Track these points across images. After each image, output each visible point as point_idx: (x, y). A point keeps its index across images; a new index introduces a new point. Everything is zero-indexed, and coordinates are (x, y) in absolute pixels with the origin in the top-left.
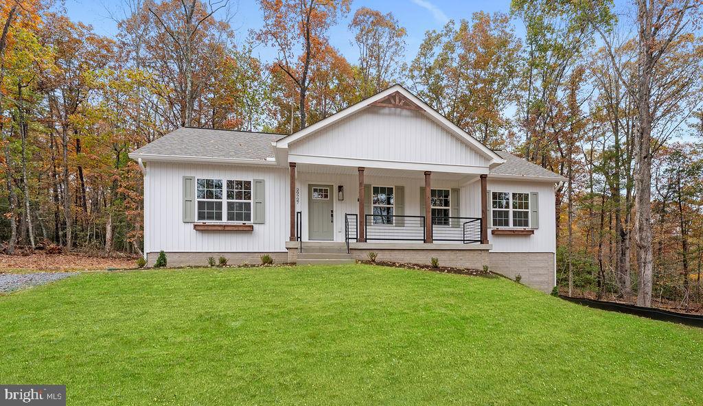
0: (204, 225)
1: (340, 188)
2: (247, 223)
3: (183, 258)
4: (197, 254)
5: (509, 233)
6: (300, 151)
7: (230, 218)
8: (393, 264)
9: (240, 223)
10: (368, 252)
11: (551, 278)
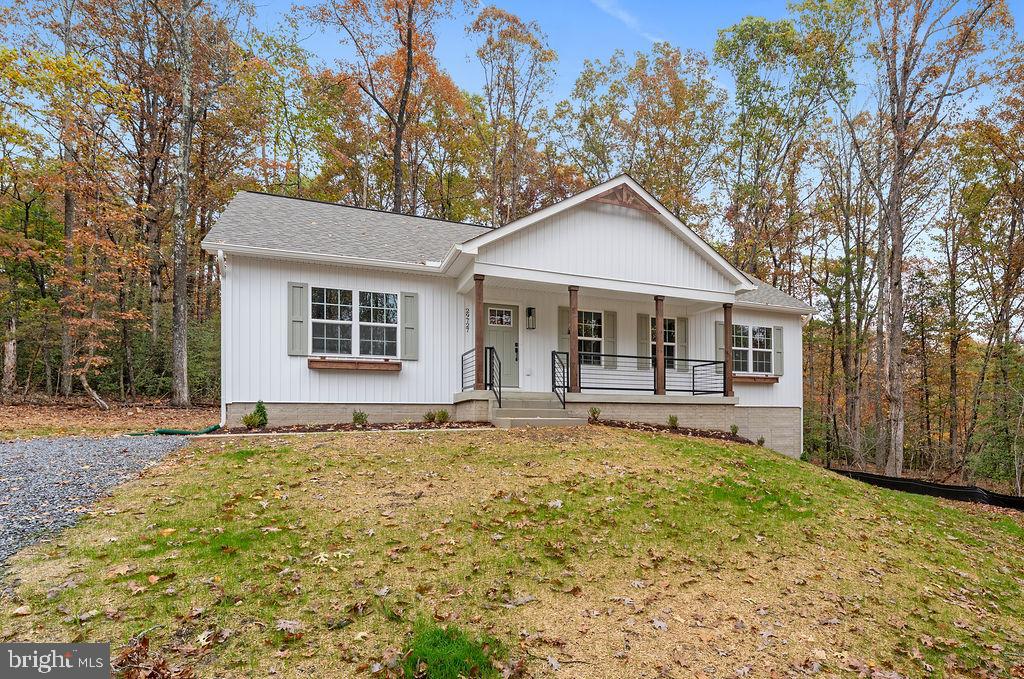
0: (323, 361)
1: (530, 312)
2: (392, 359)
3: (289, 412)
4: (312, 406)
5: (749, 380)
6: (491, 258)
7: (364, 350)
8: (622, 425)
9: (381, 358)
10: (589, 407)
11: (796, 442)
